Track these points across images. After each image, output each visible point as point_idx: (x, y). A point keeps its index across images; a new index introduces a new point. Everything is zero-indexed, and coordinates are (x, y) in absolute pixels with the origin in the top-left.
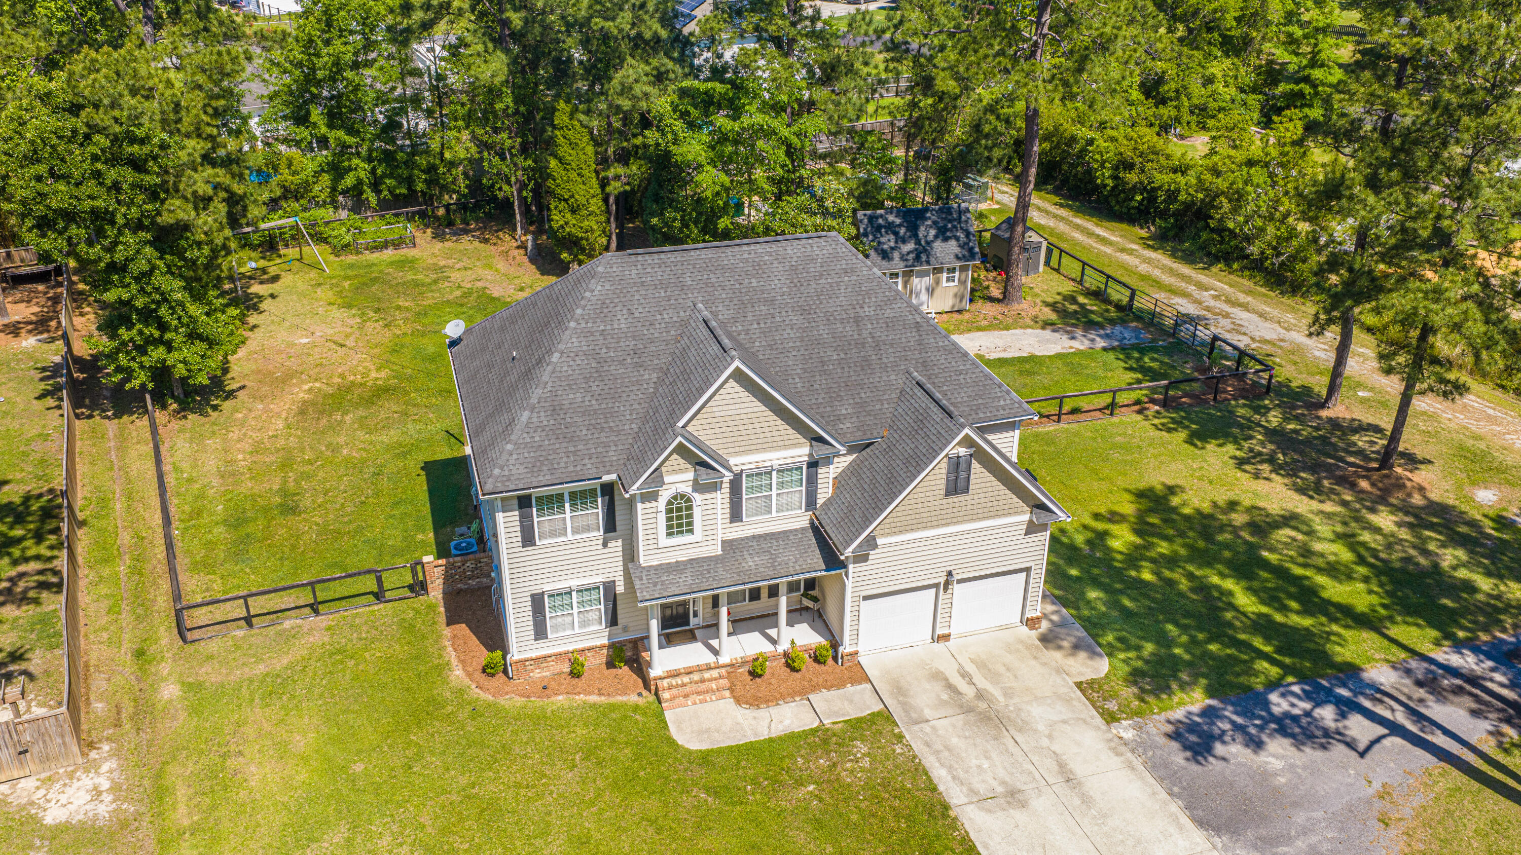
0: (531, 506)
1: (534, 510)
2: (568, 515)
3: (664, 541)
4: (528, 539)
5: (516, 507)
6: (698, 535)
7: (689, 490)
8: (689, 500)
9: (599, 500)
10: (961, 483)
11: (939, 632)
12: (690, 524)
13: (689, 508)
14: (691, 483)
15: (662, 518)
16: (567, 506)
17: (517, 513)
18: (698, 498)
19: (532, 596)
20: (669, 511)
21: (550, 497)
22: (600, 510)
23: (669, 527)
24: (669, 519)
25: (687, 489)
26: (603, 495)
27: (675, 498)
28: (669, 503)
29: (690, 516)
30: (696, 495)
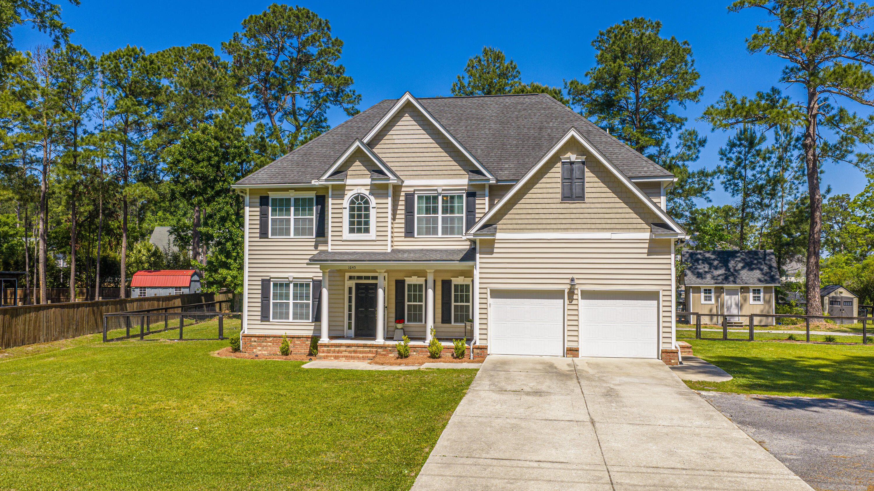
0: (267, 205)
1: (270, 208)
2: (292, 217)
3: (346, 235)
4: (264, 234)
5: (258, 204)
6: (372, 235)
7: (367, 193)
8: (367, 202)
9: (315, 208)
10: (576, 191)
11: (568, 345)
12: (367, 223)
13: (367, 209)
14: (369, 187)
15: (346, 213)
16: (292, 209)
17: (258, 209)
18: (373, 201)
19: (263, 280)
20: (352, 209)
21: (281, 200)
22: (314, 217)
23: (352, 223)
24: (352, 216)
25: (365, 191)
26: (317, 204)
27: (357, 198)
28: (352, 202)
29: (367, 216)
30: (372, 198)
